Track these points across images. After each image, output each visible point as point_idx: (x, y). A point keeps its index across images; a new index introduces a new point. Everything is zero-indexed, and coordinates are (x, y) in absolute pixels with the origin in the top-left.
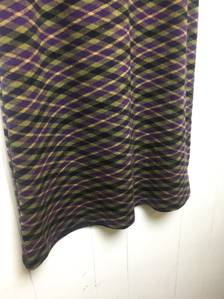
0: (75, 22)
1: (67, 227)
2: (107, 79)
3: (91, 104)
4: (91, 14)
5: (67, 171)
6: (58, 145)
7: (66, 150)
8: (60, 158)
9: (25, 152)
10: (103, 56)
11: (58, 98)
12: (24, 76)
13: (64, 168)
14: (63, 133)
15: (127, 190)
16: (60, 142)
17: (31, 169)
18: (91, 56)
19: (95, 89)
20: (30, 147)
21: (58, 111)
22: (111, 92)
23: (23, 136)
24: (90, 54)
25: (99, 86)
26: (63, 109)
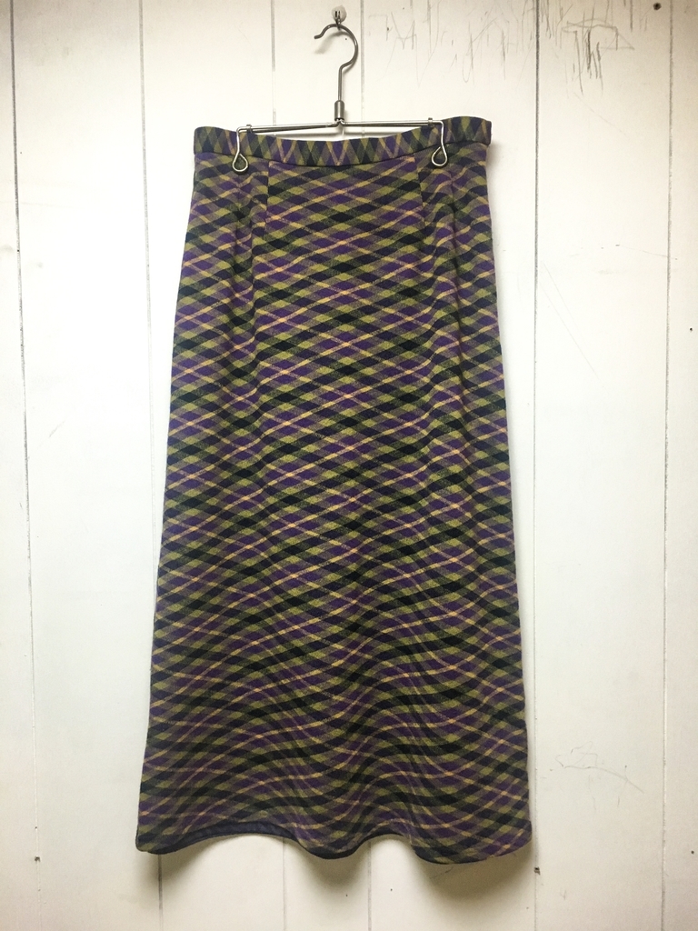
0: (270, 484)
1: (233, 816)
2: (305, 564)
3: (282, 598)
4: (290, 475)
5: (246, 705)
6: (234, 654)
7: (248, 667)
8: (235, 677)
9: (168, 647)
10: (303, 530)
11: (244, 580)
12: (185, 547)
13: (240, 698)
14: (246, 637)
15: (329, 767)
16: (238, 651)
17: (170, 675)
18: (286, 528)
19: (287, 576)
20: (176, 643)
21: (241, 600)
22: (310, 584)
23: (168, 625)
24: (285, 525)
25: (294, 572)
26: (252, 599)
